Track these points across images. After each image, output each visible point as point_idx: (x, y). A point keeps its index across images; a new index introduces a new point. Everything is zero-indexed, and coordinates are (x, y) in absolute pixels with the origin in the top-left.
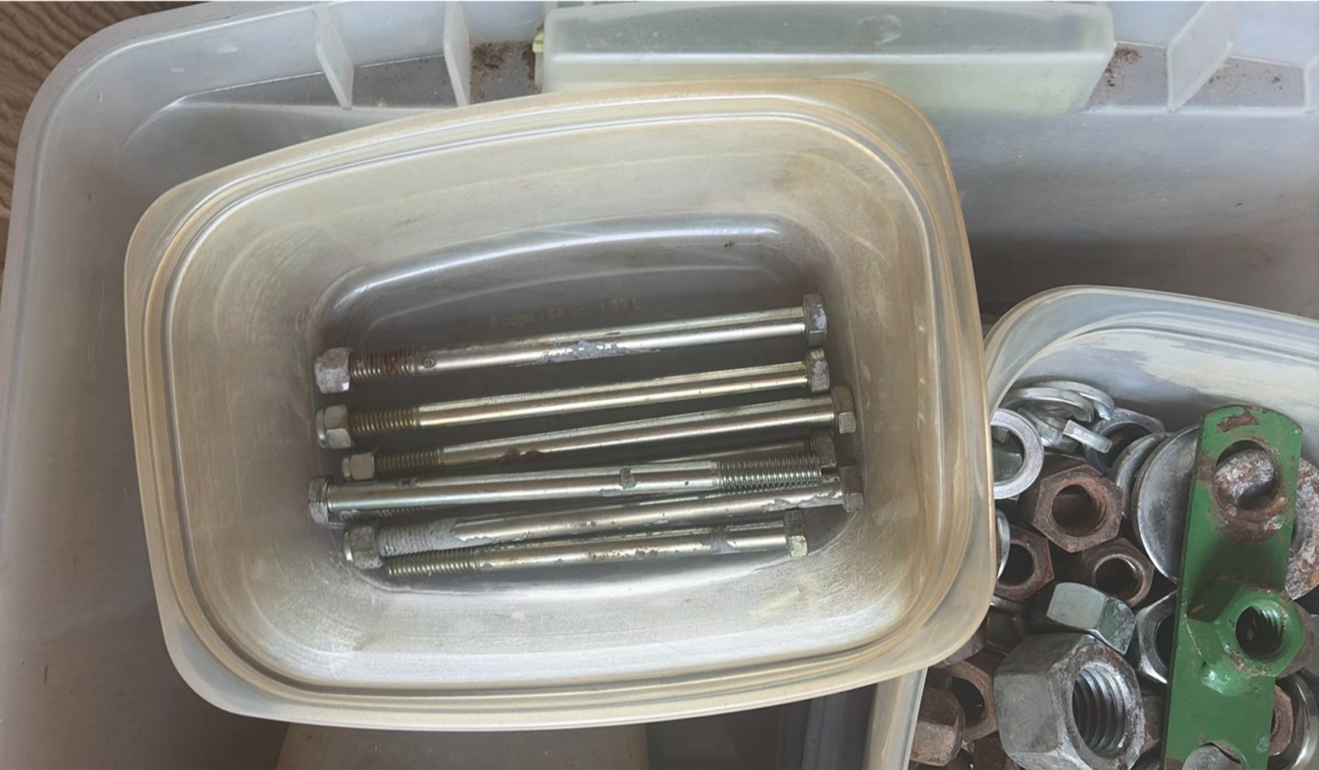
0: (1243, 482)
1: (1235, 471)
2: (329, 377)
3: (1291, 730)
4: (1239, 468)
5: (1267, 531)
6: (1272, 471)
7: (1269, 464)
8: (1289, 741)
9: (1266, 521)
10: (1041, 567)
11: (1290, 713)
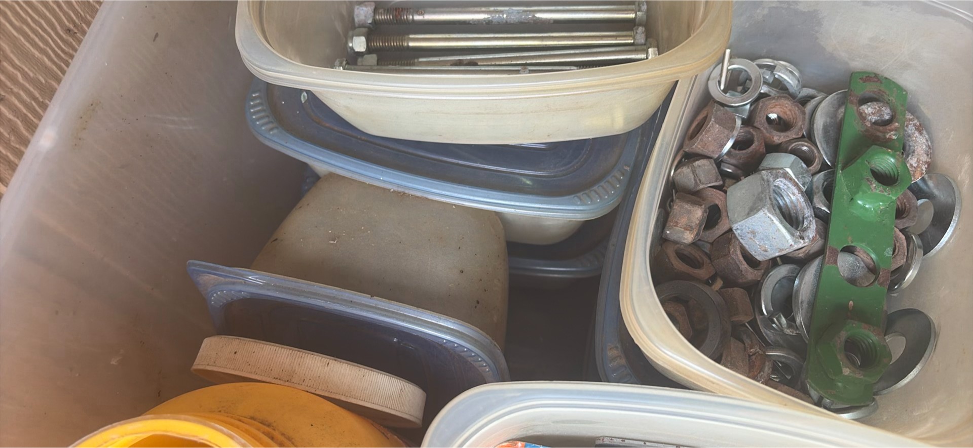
0: (874, 116)
1: (869, 109)
2: (362, 12)
3: (906, 254)
4: (872, 108)
5: (888, 138)
6: (891, 114)
7: (889, 110)
8: (905, 260)
9: (888, 133)
10: (758, 141)
11: (905, 244)
